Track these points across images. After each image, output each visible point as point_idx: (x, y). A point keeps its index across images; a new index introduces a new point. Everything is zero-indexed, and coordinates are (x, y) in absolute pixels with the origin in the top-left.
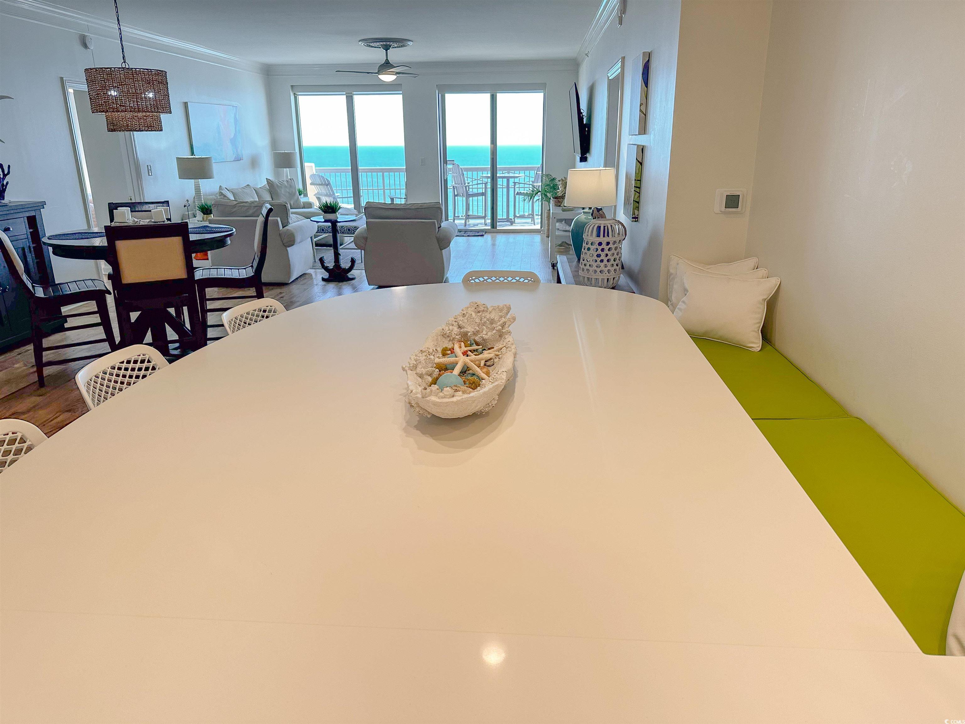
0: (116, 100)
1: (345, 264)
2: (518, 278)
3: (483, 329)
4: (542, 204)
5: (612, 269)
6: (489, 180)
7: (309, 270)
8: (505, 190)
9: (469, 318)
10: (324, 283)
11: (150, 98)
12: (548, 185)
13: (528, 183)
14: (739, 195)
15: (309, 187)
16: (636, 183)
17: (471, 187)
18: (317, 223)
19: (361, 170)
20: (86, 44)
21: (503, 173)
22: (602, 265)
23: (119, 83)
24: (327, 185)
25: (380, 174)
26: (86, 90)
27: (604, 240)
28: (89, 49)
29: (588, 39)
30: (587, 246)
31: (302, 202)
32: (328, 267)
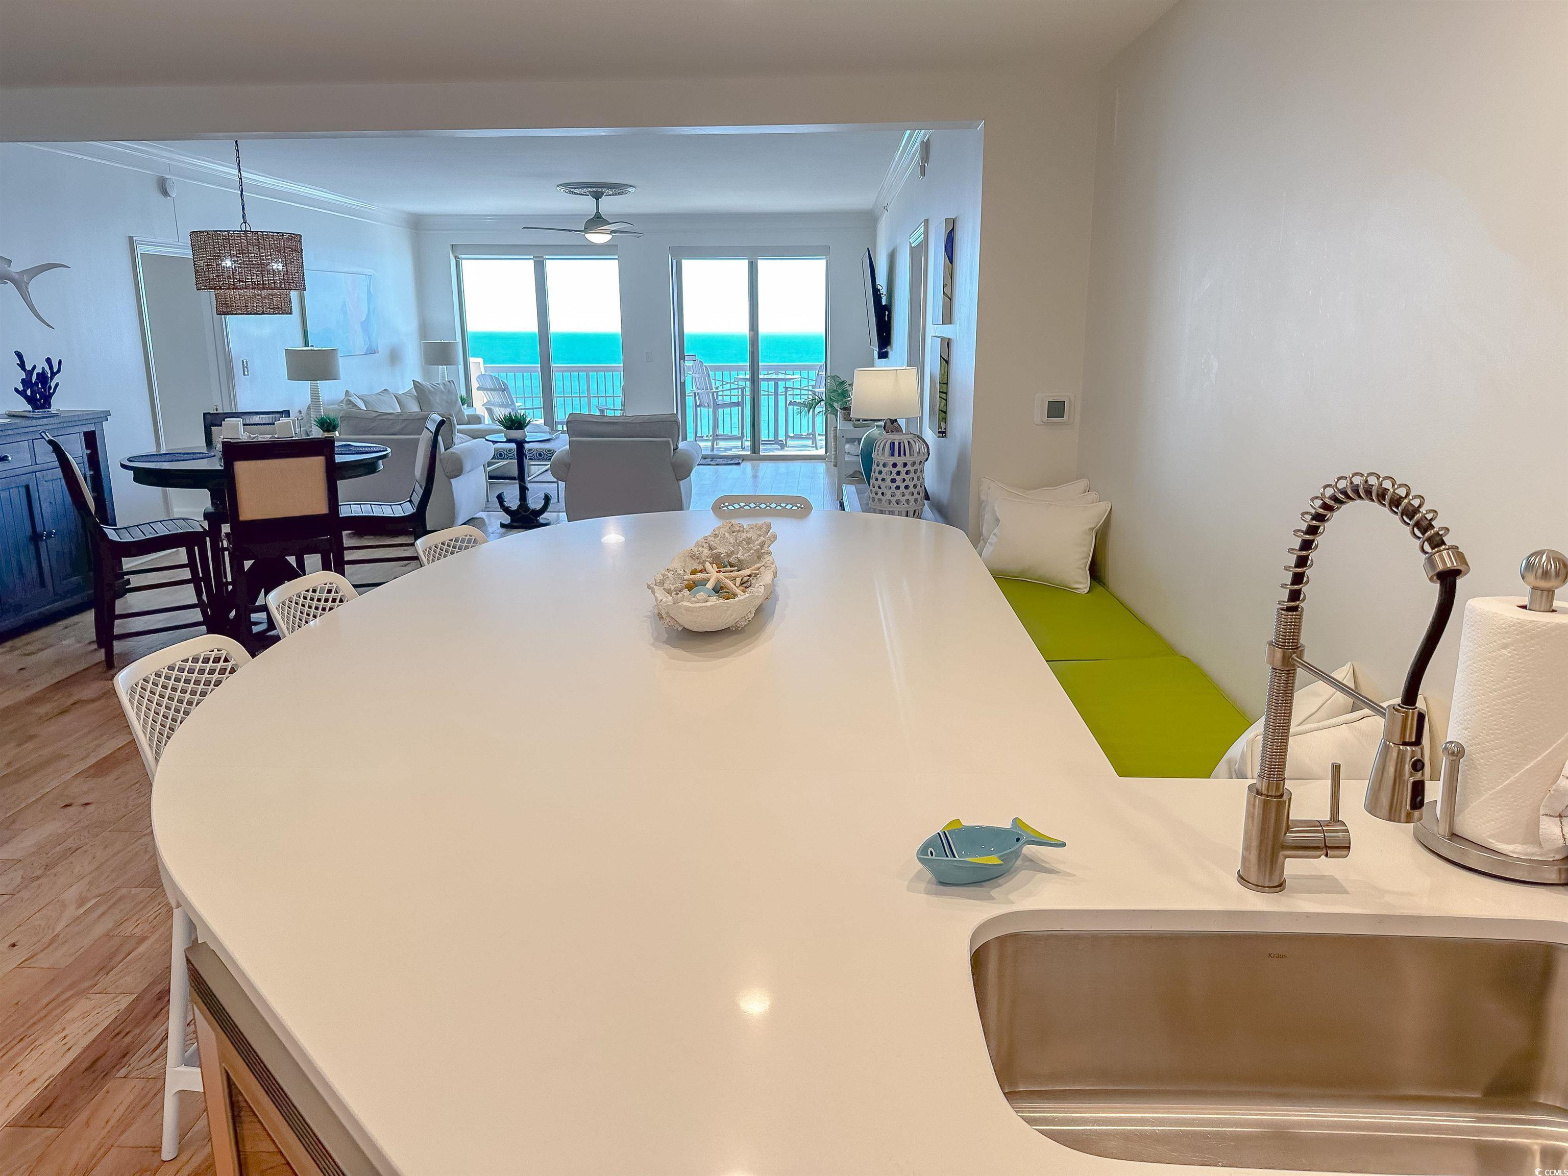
0: (233, 274)
1: (535, 503)
2: (783, 505)
3: (739, 550)
4: (826, 418)
5: (912, 499)
6: (748, 384)
7: (481, 512)
8: (772, 398)
9: (722, 539)
10: (503, 530)
11: (279, 271)
12: (835, 391)
13: (806, 388)
14: (1064, 401)
15: (476, 393)
16: (941, 387)
17: (720, 393)
18: (494, 444)
19: (555, 369)
20: (166, 191)
21: (768, 374)
22: (898, 492)
23: (239, 250)
24: (503, 390)
25: (583, 375)
26: (190, 257)
27: (900, 460)
28: (170, 196)
29: (886, 186)
30: (878, 469)
31: (467, 416)
32: (510, 507)
